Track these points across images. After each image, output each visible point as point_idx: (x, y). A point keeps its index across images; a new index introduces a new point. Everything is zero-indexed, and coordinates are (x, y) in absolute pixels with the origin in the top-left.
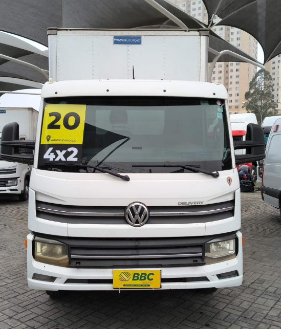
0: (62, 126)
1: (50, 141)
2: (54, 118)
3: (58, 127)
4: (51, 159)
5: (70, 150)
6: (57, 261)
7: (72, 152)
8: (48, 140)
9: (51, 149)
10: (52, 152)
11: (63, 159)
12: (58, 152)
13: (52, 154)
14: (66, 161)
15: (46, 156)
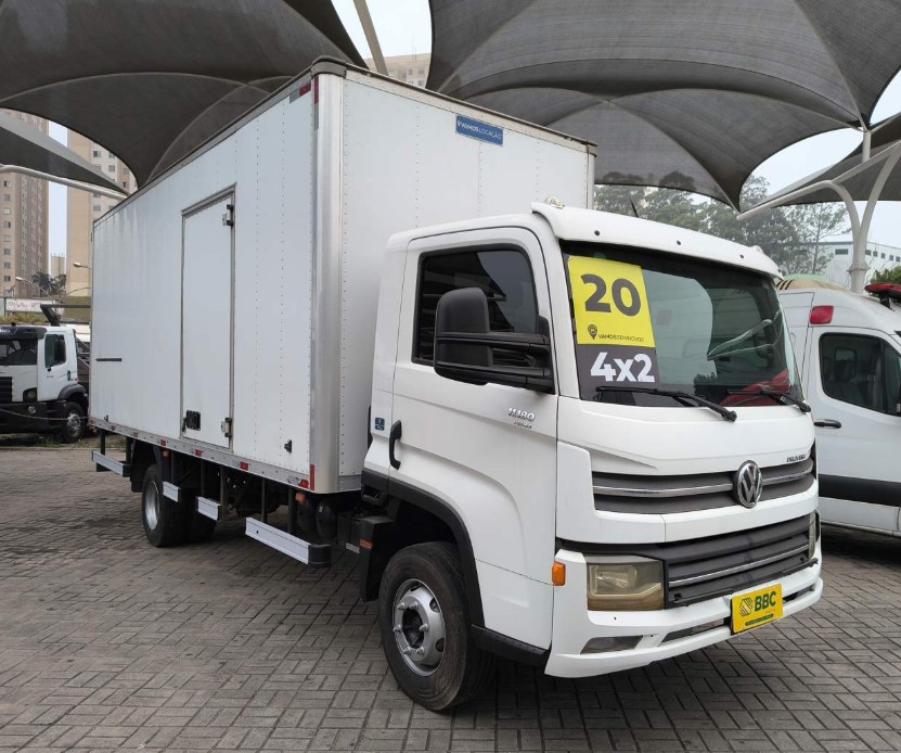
0: (613, 306)
1: (597, 337)
2: (592, 288)
3: (606, 308)
4: (609, 379)
5: (639, 357)
6: (640, 600)
7: (642, 364)
8: (594, 336)
9: (602, 356)
10: (606, 362)
11: (632, 378)
12: (619, 362)
13: (608, 366)
14: (637, 382)
15: (595, 371)
